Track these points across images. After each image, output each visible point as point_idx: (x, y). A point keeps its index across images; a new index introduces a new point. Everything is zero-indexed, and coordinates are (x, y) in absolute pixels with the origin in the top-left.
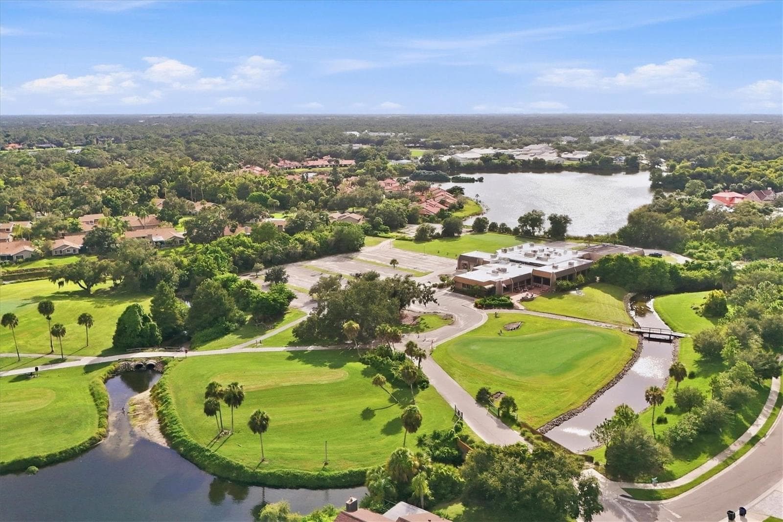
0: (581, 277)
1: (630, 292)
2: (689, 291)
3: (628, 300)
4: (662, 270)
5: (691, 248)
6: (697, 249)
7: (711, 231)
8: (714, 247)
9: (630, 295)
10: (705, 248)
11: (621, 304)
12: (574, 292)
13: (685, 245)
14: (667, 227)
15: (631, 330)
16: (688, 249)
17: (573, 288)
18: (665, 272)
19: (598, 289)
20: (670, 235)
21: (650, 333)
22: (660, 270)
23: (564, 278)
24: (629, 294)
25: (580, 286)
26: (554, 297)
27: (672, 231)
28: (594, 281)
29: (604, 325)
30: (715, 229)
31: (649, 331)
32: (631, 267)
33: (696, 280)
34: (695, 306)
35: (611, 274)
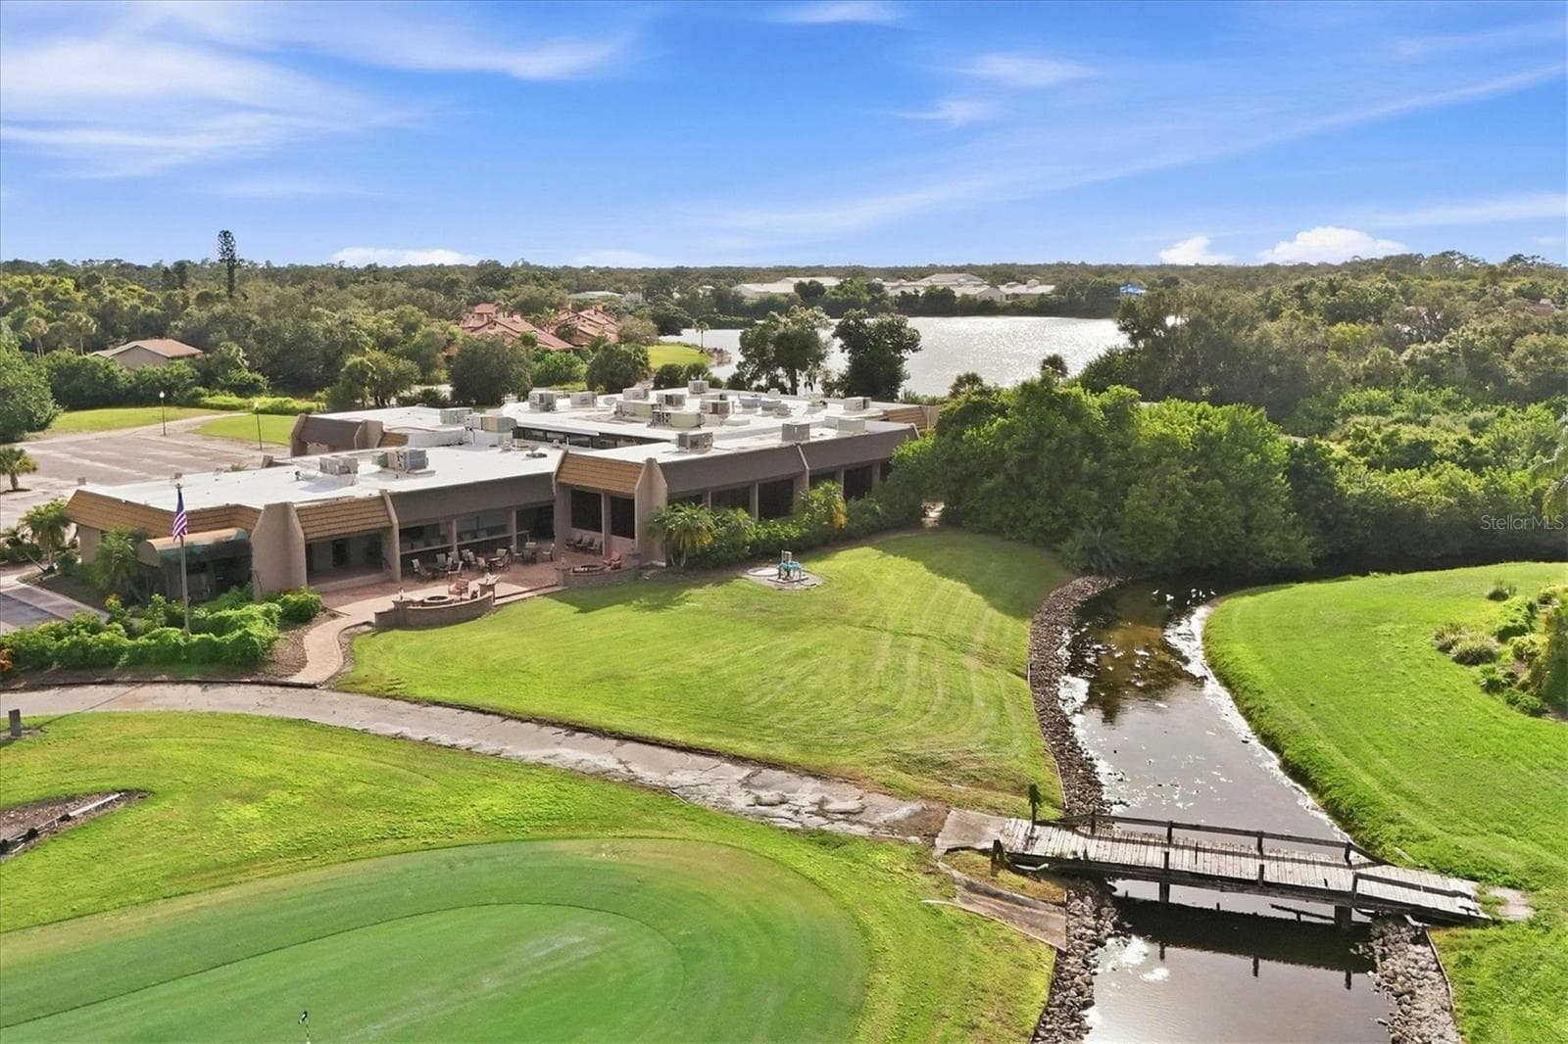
0: (829, 499)
1: (1086, 571)
2: (1387, 568)
3: (1066, 610)
4: (1252, 459)
5: (1359, 412)
6: (1383, 412)
7: (1430, 352)
8: (1449, 404)
9: (1086, 586)
10: (1418, 408)
11: (1018, 635)
12: (767, 573)
13: (1334, 403)
14: (1265, 340)
15: (1015, 843)
16: (1346, 414)
17: (766, 553)
18: (1265, 468)
19: (914, 558)
20: (1273, 369)
21: (1166, 877)
22: (1241, 458)
23: (731, 498)
24: (1079, 582)
25: (820, 543)
26: (624, 600)
27: (1279, 357)
28: (912, 519)
29: (807, 793)
30: (1444, 343)
31: (1153, 857)
32: (1093, 444)
33: (1419, 511)
34: (1467, 643)
35: (988, 484)
